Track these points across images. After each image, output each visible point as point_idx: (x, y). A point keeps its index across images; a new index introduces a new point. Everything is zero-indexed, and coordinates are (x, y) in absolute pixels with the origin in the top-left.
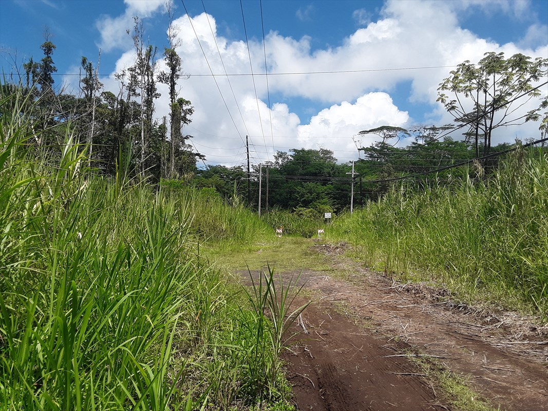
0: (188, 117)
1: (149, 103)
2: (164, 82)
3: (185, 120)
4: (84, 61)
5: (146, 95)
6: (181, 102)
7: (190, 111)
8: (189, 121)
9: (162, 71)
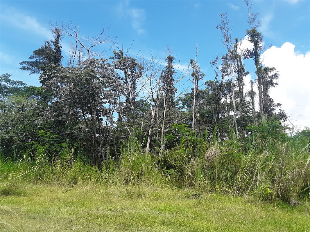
0: (274, 81)
1: (240, 80)
2: (249, 57)
3: (271, 84)
4: (192, 62)
5: (237, 76)
6: (267, 70)
7: (276, 76)
8: (276, 84)
9: (246, 48)
